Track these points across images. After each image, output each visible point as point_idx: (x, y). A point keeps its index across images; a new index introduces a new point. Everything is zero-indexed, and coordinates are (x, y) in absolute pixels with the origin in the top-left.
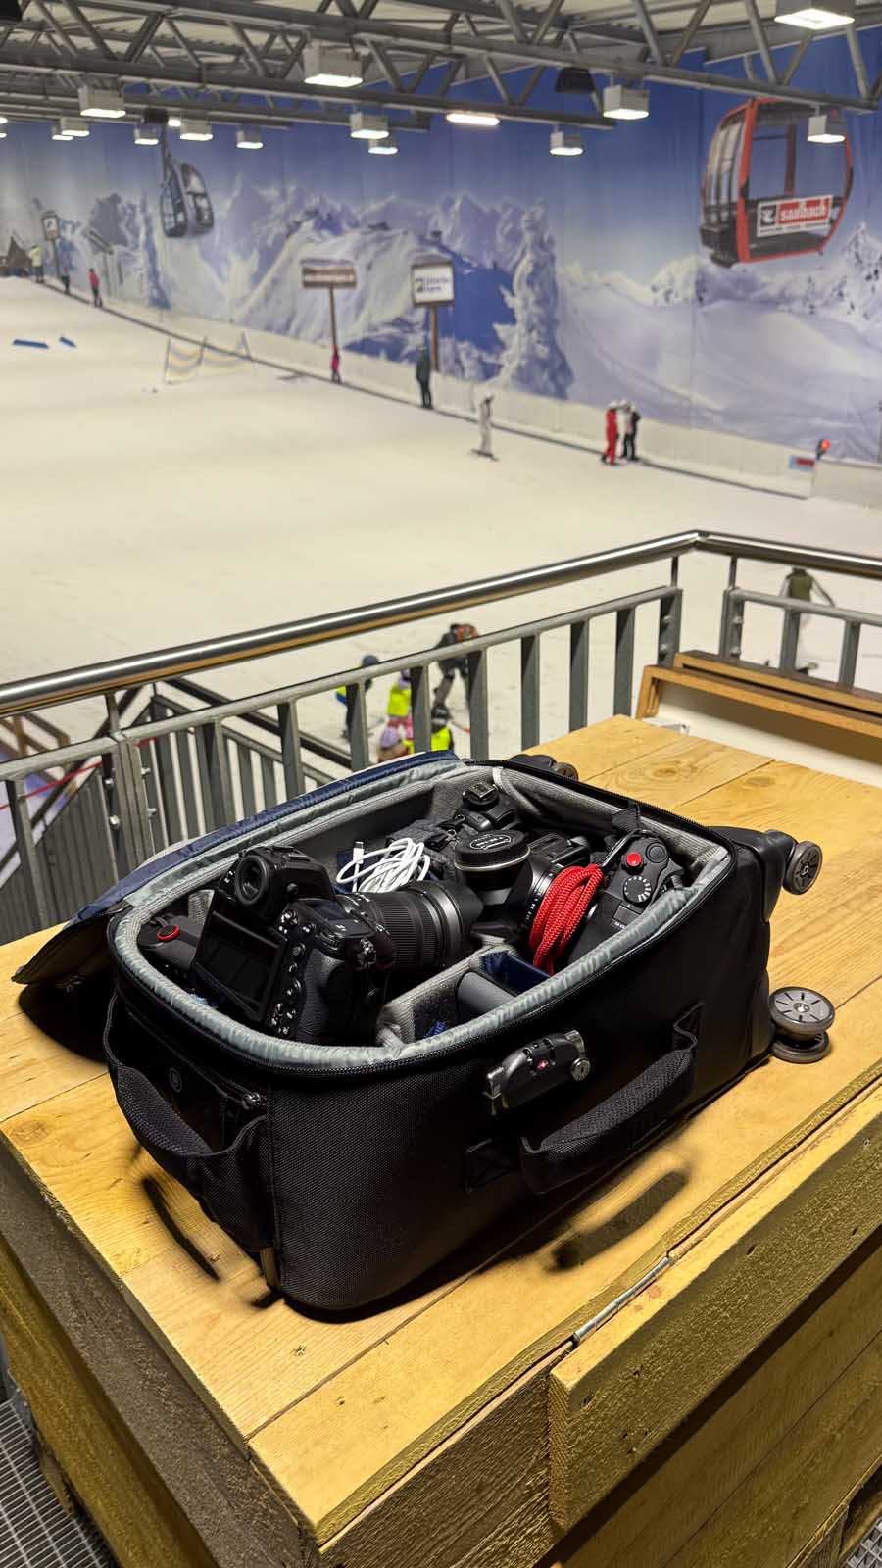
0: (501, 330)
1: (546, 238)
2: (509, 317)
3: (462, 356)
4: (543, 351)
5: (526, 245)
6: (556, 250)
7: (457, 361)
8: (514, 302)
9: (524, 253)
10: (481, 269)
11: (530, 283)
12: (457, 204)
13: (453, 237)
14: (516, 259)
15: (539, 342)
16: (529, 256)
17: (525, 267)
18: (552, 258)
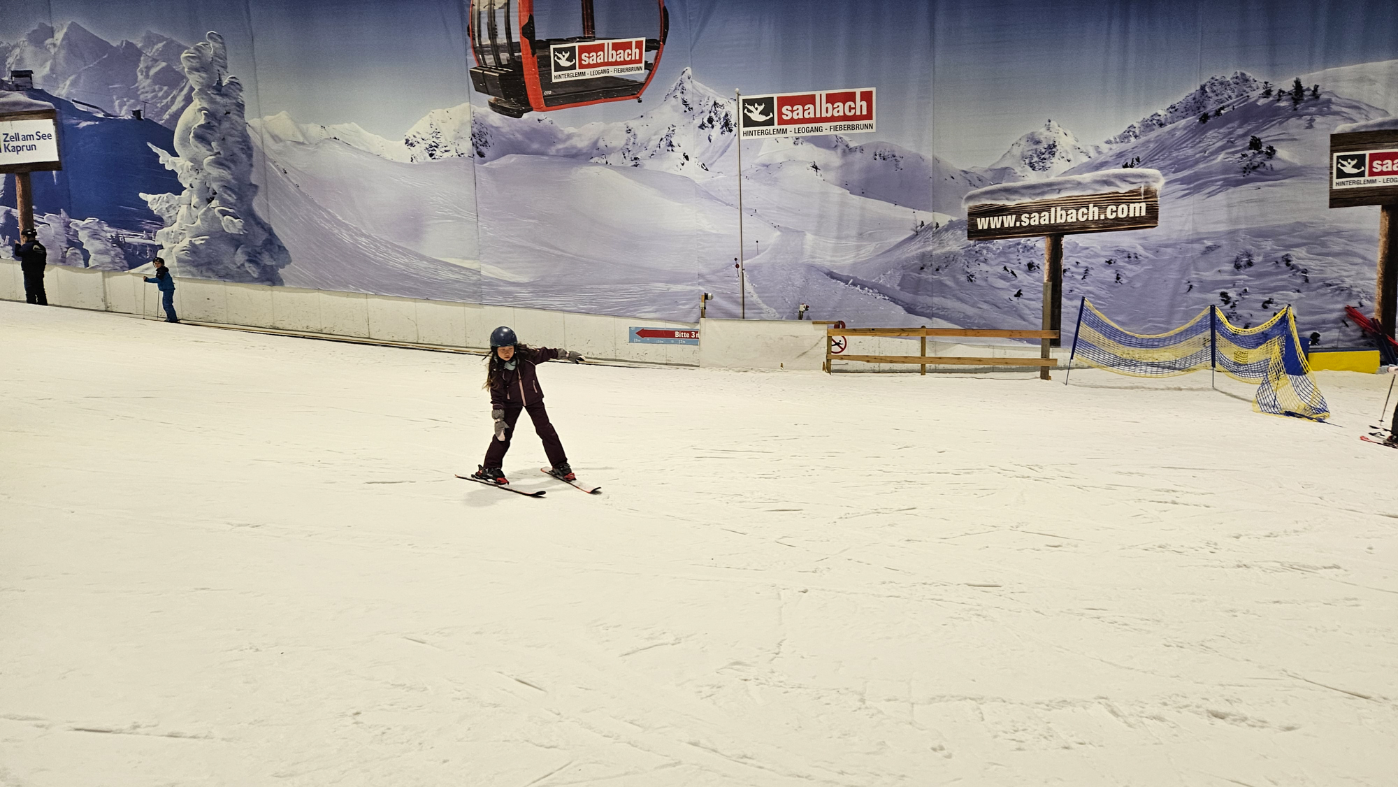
0: (155, 202)
1: (225, 81)
2: (170, 183)
3: (83, 236)
4: (233, 225)
5: (192, 89)
6: (244, 97)
7: (74, 243)
8: (177, 163)
9: (188, 100)
10: (110, 121)
11: (200, 138)
12: (59, 36)
13: (53, 78)
14: (174, 108)
15: (224, 213)
16: (197, 103)
17: (193, 116)
18: (241, 107)
